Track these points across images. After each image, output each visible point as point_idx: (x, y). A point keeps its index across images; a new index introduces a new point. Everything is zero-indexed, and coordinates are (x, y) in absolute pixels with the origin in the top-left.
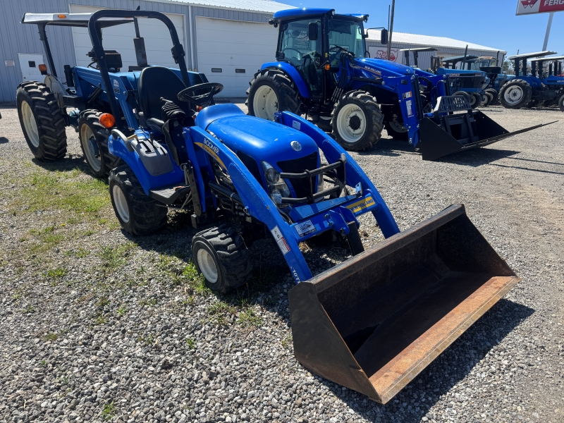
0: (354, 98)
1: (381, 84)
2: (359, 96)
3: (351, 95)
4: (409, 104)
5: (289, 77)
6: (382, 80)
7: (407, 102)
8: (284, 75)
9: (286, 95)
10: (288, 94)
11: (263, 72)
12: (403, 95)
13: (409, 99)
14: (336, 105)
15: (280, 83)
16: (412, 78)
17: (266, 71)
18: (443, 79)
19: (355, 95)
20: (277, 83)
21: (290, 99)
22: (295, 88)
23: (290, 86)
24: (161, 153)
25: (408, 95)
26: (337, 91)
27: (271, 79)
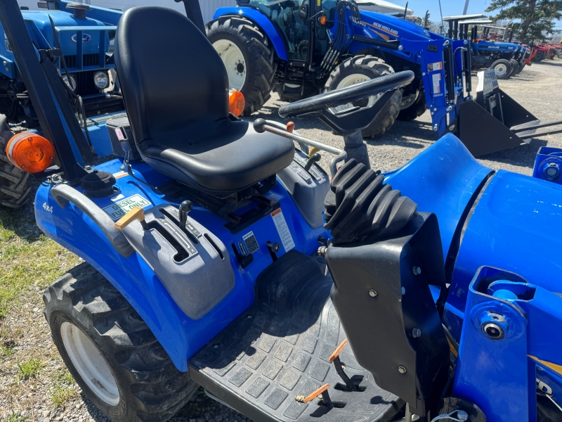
0: (364, 66)
1: (397, 49)
2: (371, 64)
3: (359, 62)
4: (436, 79)
5: (261, 30)
6: (398, 43)
7: (434, 76)
8: (253, 26)
9: (258, 55)
10: (261, 53)
11: (222, 22)
12: (429, 65)
13: (437, 72)
14: (334, 74)
15: (249, 39)
16: (444, 44)
17: (227, 19)
18: (463, 45)
19: (366, 62)
20: (245, 38)
21: (265, 61)
22: (270, 46)
23: (263, 43)
24: (213, 253)
25: (437, 66)
26: (331, 55)
27: (236, 32)
